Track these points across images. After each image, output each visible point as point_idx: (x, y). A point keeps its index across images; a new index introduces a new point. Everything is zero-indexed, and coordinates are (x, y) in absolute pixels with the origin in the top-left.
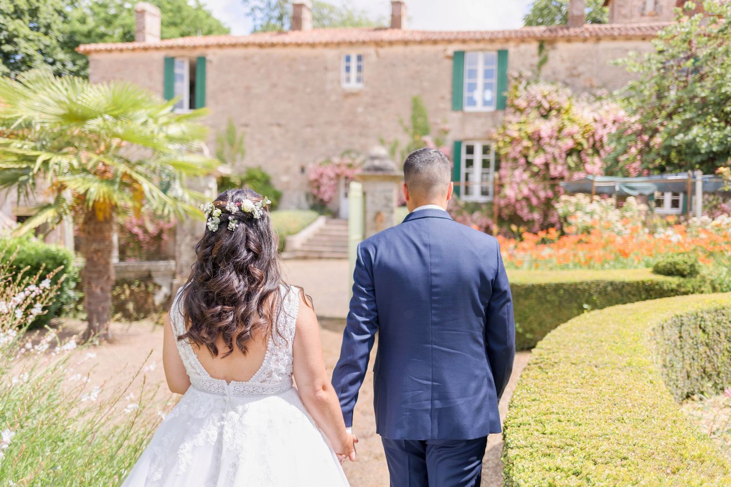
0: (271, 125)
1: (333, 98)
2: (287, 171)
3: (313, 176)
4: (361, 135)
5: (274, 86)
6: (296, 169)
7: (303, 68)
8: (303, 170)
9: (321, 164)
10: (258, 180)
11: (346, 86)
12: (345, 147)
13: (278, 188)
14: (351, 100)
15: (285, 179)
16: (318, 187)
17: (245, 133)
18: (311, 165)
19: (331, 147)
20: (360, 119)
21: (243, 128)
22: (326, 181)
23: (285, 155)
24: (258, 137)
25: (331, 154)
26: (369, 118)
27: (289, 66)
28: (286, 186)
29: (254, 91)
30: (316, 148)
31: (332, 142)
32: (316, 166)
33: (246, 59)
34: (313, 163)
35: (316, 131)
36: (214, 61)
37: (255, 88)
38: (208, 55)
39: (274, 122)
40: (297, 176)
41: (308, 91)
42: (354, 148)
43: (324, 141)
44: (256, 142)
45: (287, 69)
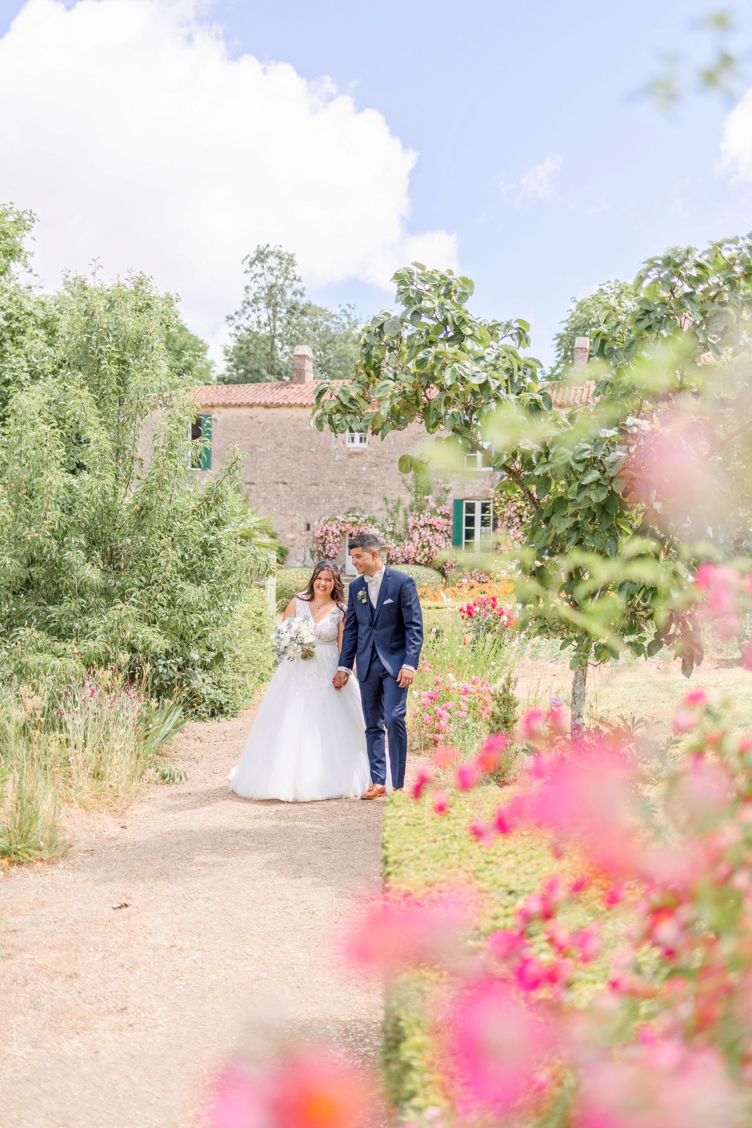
0: (277, 483)
1: (337, 458)
2: (293, 528)
3: (318, 534)
4: (364, 493)
5: (281, 445)
6: (303, 527)
8: (308, 527)
9: (326, 522)
11: (350, 445)
12: (349, 505)
14: (355, 459)
15: (290, 536)
16: (324, 544)
17: (250, 490)
18: (316, 523)
19: (336, 505)
20: (365, 478)
21: (248, 486)
22: (331, 537)
23: (290, 512)
24: (263, 494)
25: (336, 511)
26: (372, 477)
27: (294, 425)
28: (291, 543)
29: (259, 450)
30: (321, 506)
31: (336, 500)
32: (322, 524)
33: (251, 418)
34: (319, 521)
35: (321, 489)
36: (219, 419)
37: (261, 447)
38: (213, 413)
39: (280, 480)
40: (303, 533)
41: (313, 449)
42: (358, 506)
43: (329, 499)
44: (261, 500)
45: (292, 429)
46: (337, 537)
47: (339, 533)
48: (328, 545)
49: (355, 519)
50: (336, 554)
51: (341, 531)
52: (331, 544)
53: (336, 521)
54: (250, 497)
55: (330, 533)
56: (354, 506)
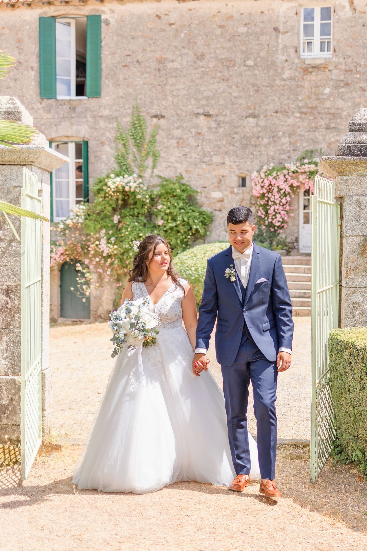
0: (197, 115)
1: (287, 74)
2: (220, 182)
3: (257, 191)
4: (328, 128)
5: (201, 57)
6: (235, 181)
7: (243, 30)
8: (243, 182)
9: (269, 173)
10: (179, 198)
11: (305, 55)
12: (304, 146)
13: (206, 209)
14: (314, 76)
15: (217, 195)
16: (266, 207)
17: (157, 127)
18: (255, 174)
19: (284, 147)
20: (328, 104)
21: (155, 120)
22: (277, 196)
23: (216, 159)
24: (177, 133)
25: (284, 157)
26: (340, 103)
27: (221, 27)
28: (219, 205)
29: (170, 65)
30: (263, 149)
31: (285, 140)
32: (263, 175)
33: (158, 17)
34: (258, 171)
35: (262, 123)
36: (112, 21)
37: (173, 61)
38: (104, 12)
39: (201, 111)
40: (236, 190)
41: (250, 63)
42: (318, 147)
43: (274, 138)
44: (174, 141)
45: (218, 32)
46: (285, 195)
47: (288, 190)
48: (272, 208)
49: (312, 167)
50: (283, 222)
51: (291, 186)
52: (277, 207)
53: (285, 172)
54: (158, 138)
55: (276, 190)
56: (311, 148)
